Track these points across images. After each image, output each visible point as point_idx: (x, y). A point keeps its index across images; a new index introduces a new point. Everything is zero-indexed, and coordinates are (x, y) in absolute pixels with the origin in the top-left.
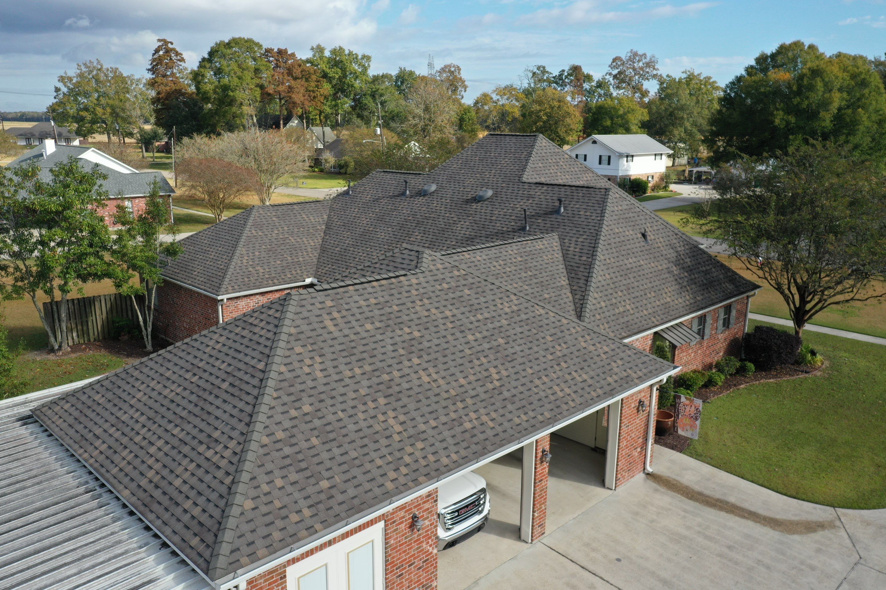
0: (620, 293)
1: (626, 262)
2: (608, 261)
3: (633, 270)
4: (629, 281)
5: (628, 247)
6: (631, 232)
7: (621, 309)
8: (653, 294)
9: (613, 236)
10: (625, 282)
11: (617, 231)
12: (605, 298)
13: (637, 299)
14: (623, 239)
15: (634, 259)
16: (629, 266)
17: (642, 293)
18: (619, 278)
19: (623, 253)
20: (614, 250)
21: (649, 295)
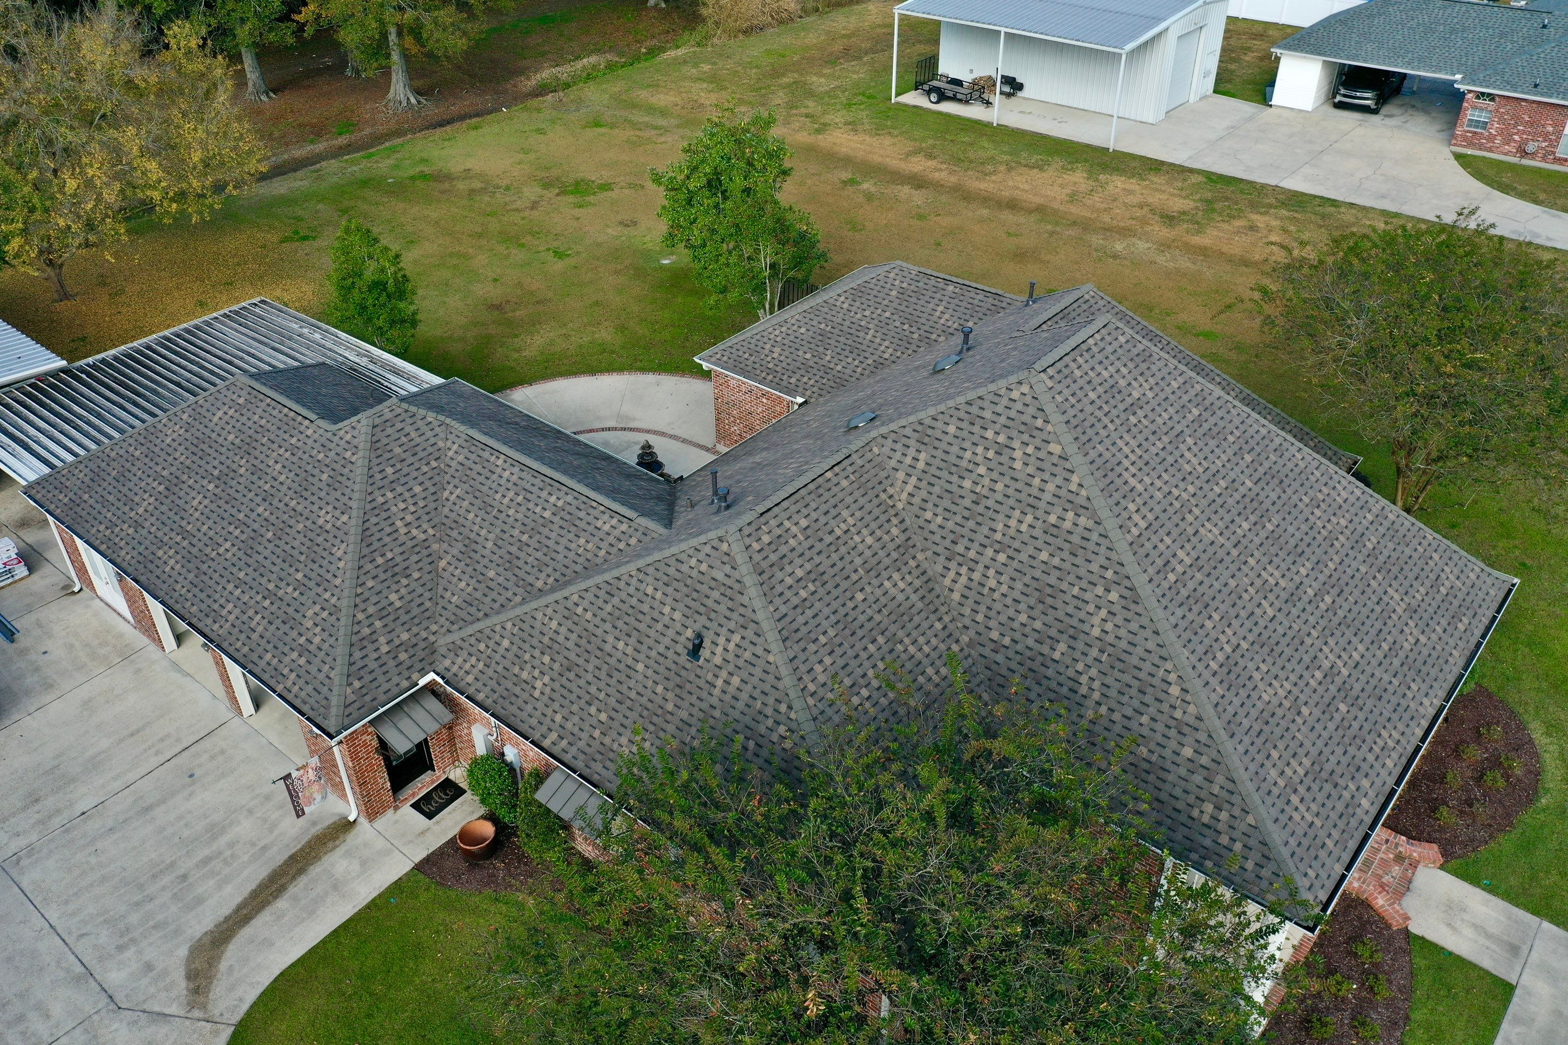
0: (546, 659)
1: (610, 639)
2: (579, 610)
3: (608, 659)
4: (581, 661)
5: (642, 627)
6: (677, 615)
7: (525, 675)
8: (603, 717)
9: (631, 590)
10: (572, 656)
11: (650, 590)
12: (516, 640)
13: (565, 692)
14: (646, 608)
15: (629, 650)
16: (608, 648)
17: (587, 697)
18: (570, 644)
19: (620, 624)
20: (609, 608)
21: (593, 710)
